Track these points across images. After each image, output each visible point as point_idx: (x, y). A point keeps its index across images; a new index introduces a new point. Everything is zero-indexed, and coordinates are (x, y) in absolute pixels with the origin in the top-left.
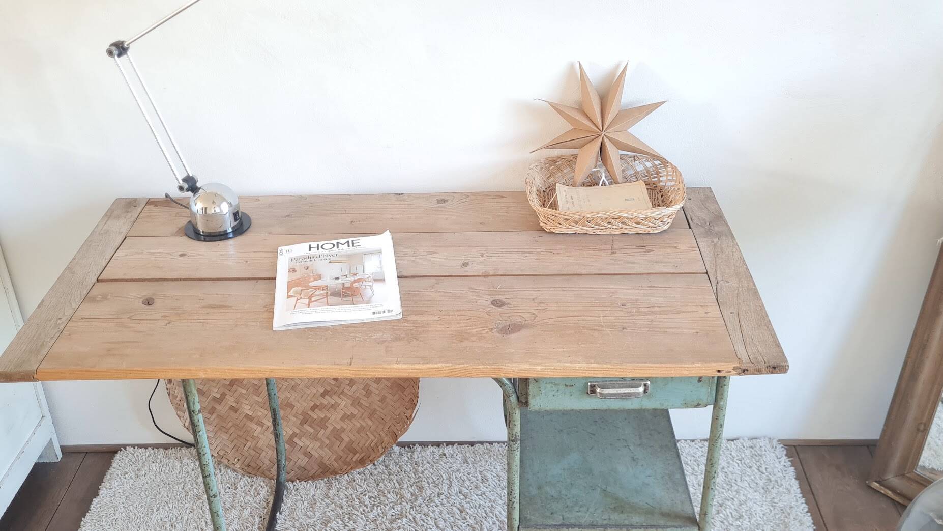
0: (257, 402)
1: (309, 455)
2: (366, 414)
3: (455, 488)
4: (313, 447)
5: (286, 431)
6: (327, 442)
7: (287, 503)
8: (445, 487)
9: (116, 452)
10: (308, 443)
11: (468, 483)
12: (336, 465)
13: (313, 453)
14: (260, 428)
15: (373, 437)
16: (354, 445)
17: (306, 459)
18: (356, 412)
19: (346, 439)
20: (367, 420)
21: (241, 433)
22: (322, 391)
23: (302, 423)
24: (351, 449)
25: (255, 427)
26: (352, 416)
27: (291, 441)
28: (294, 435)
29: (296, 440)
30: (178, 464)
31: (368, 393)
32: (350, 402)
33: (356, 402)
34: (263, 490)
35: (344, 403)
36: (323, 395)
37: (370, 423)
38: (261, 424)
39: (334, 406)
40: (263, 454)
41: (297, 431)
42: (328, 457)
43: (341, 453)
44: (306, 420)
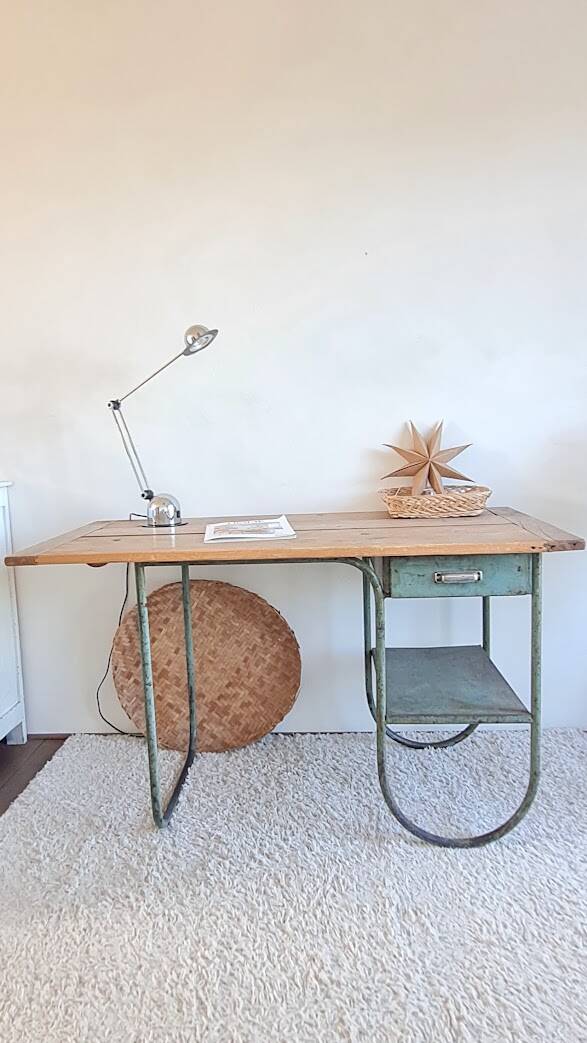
0: (177, 692)
1: (214, 737)
2: (259, 702)
3: (329, 755)
4: (217, 730)
5: (199, 716)
6: (229, 726)
7: (196, 764)
8: (321, 756)
9: (64, 739)
10: (213, 727)
11: (338, 754)
12: (234, 743)
13: (218, 735)
14: (177, 715)
15: (264, 720)
16: (250, 728)
17: (212, 740)
18: (251, 700)
19: (243, 723)
20: (261, 707)
21: (163, 718)
22: (227, 682)
23: (210, 711)
24: (246, 731)
25: (174, 713)
26: (250, 703)
27: (201, 727)
28: (204, 721)
29: (205, 725)
30: (113, 743)
31: (262, 684)
32: (247, 692)
33: (252, 692)
34: (179, 757)
35: (243, 693)
36: (227, 686)
37: (262, 709)
38: (179, 711)
39: (235, 695)
40: (179, 736)
41: (206, 717)
42: (229, 739)
43: (239, 734)
44: (213, 706)
